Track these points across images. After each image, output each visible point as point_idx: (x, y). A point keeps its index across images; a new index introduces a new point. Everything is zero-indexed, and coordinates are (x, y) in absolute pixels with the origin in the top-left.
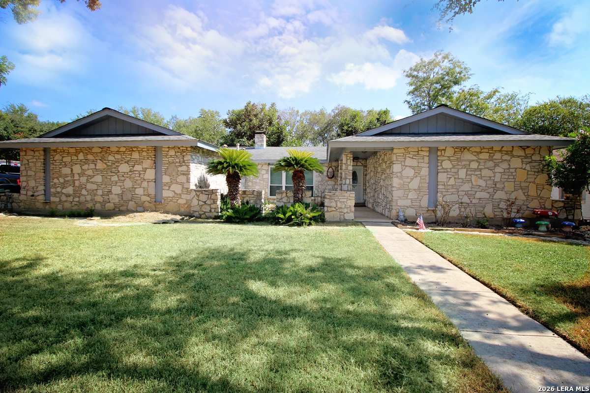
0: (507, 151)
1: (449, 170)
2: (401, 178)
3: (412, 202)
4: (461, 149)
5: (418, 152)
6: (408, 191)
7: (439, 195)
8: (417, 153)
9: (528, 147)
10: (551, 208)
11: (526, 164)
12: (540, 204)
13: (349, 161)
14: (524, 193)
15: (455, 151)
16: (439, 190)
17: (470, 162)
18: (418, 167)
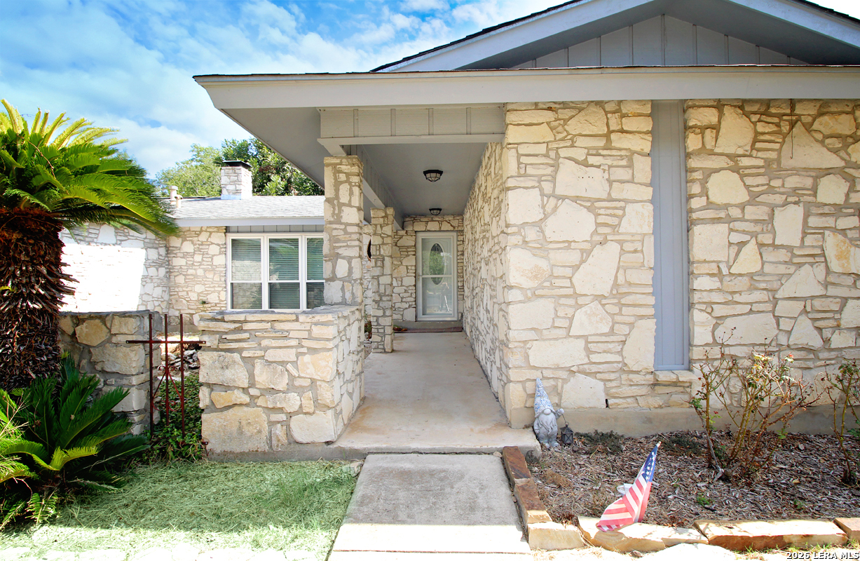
1: (735, 213)
2: (542, 248)
3: (589, 352)
4: (778, 125)
5: (607, 136)
6: (571, 301)
7: (698, 316)
8: (600, 142)
13: (344, 189)
15: (757, 133)
16: (696, 297)
17: (816, 179)
18: (611, 200)
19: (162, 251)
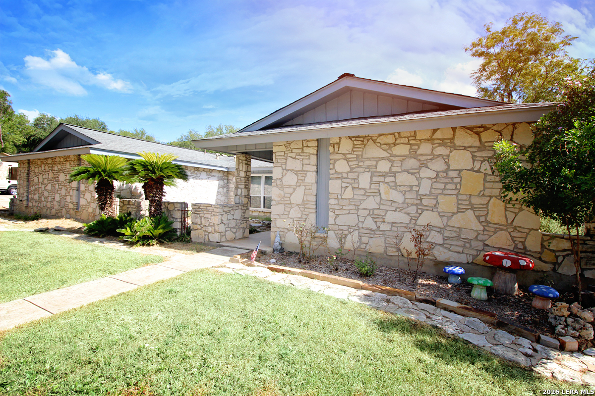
0: (442, 140)
1: (345, 175)
2: (282, 187)
3: (294, 224)
4: (362, 141)
5: (302, 148)
6: (289, 206)
7: (330, 213)
8: (300, 151)
9: (485, 128)
10: (539, 250)
11: (482, 162)
12: (514, 241)
14: (478, 217)
15: (354, 145)
16: (330, 207)
17: (377, 162)
18: (303, 171)
19: (226, 181)
